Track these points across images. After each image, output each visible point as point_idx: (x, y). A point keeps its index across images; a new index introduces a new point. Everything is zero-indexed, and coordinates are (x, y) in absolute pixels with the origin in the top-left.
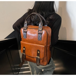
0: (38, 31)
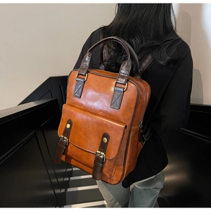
0: (116, 83)
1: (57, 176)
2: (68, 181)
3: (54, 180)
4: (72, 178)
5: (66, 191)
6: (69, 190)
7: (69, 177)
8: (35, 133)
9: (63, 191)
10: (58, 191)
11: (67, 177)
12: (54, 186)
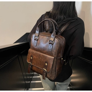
1: (27, 76)
2: (32, 78)
3: (25, 77)
4: (33, 77)
5: (30, 82)
6: (32, 82)
7: (32, 76)
8: (18, 56)
9: (29, 82)
10: (27, 82)
11: (31, 76)
12: (25, 80)
